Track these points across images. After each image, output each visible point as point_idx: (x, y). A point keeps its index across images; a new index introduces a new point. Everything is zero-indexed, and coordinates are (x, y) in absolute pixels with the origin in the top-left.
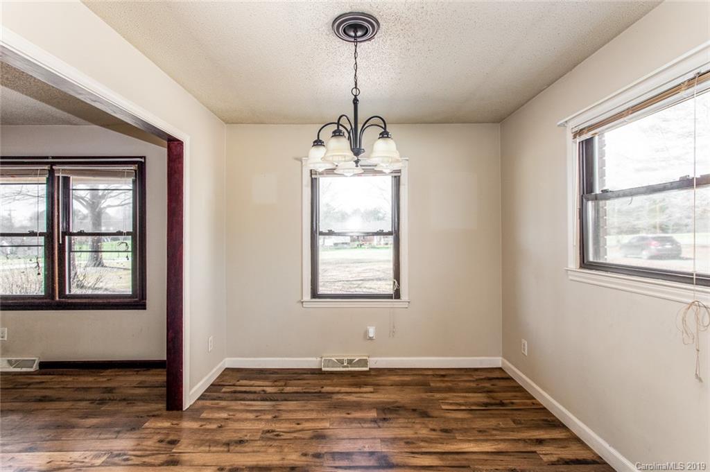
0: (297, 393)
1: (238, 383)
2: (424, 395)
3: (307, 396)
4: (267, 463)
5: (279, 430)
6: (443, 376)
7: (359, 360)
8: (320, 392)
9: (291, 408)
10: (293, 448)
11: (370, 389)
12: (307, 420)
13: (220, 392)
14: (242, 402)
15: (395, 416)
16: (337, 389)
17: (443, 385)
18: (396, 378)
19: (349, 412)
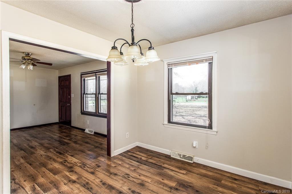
0: (152, 163)
1: (136, 153)
2: (211, 186)
3: (154, 166)
4: (115, 186)
5: (131, 175)
6: (236, 179)
7: (189, 156)
8: (161, 166)
9: (143, 168)
10: (128, 185)
11: (184, 172)
12: (144, 176)
13: (127, 154)
14: (130, 160)
15: (183, 190)
16: (169, 167)
17: (230, 184)
18: (204, 171)
19: (164, 179)
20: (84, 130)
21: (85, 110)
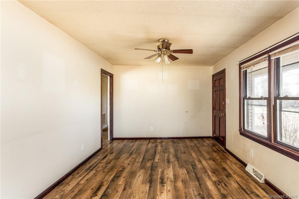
20: (245, 165)
21: (246, 128)
